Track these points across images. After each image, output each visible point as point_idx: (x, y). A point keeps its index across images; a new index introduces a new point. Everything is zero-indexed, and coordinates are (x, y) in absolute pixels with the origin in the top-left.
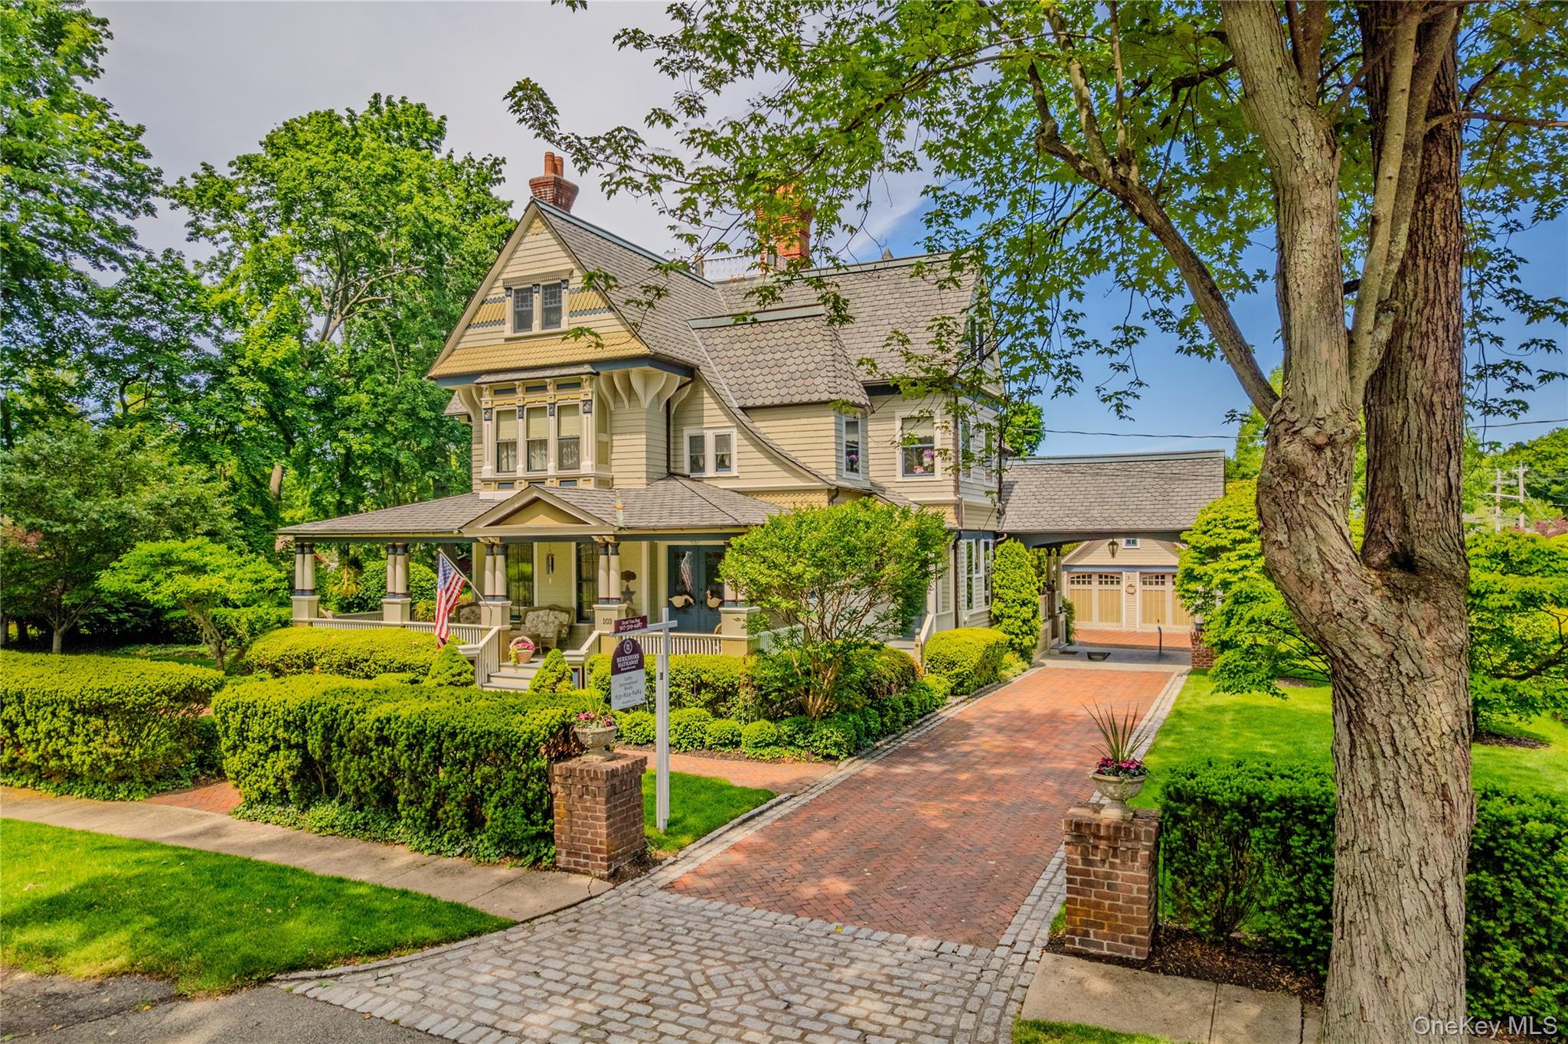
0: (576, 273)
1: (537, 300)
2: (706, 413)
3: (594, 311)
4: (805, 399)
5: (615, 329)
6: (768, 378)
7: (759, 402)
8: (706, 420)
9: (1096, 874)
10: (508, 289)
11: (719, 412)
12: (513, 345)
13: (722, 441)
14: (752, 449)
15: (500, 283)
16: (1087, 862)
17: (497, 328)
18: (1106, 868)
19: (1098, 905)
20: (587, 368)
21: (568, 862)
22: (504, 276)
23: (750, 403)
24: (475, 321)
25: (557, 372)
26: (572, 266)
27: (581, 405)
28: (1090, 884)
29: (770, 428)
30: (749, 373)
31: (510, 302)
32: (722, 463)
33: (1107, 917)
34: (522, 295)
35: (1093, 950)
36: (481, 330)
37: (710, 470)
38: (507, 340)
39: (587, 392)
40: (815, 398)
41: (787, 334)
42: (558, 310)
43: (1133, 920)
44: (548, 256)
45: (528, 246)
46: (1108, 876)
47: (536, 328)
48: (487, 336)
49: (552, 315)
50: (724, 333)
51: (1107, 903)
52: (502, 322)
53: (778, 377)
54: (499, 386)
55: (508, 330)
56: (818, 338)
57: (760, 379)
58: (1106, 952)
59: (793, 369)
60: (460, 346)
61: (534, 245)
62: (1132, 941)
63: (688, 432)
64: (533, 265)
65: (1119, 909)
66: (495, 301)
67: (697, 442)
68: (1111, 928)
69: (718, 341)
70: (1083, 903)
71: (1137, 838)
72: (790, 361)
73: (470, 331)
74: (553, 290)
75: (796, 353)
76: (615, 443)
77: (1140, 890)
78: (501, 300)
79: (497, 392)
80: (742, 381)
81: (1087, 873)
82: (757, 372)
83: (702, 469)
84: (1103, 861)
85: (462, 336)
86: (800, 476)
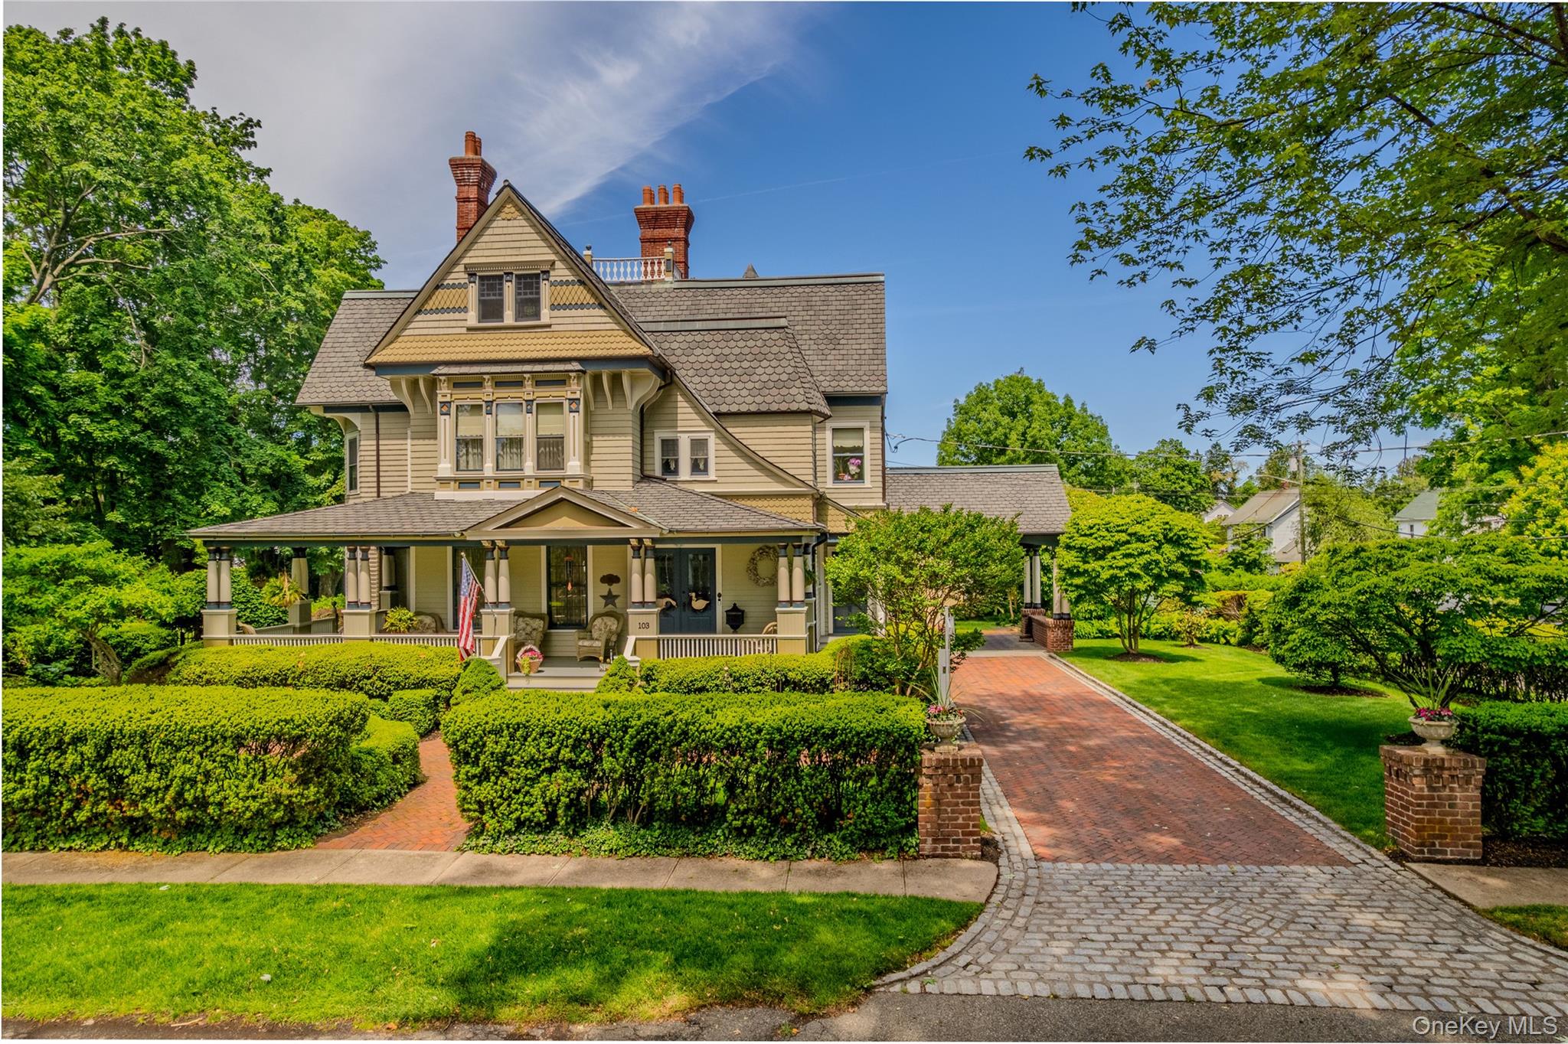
0: (558, 264)
1: (509, 289)
2: (680, 417)
3: (582, 306)
4: (784, 407)
5: (608, 326)
6: (740, 386)
7: (734, 408)
8: (679, 423)
9: (1439, 798)
10: (471, 275)
11: (695, 416)
12: (480, 335)
13: (699, 445)
14: (731, 453)
15: (461, 268)
16: (1431, 788)
17: (457, 316)
18: (1447, 792)
19: (1441, 822)
20: (577, 366)
21: (935, 849)
22: (466, 261)
23: (724, 409)
24: (428, 307)
25: (538, 368)
26: (553, 257)
27: (566, 404)
28: (1435, 806)
29: (749, 434)
30: (716, 379)
31: (473, 290)
32: (699, 466)
33: (1450, 830)
34: (490, 282)
35: (1439, 857)
36: (434, 317)
37: (685, 472)
38: (469, 329)
39: (575, 389)
40: (794, 407)
41: (751, 343)
42: (536, 302)
43: (1470, 830)
44: (523, 244)
45: (497, 231)
46: (1450, 798)
47: (509, 317)
48: (442, 324)
49: (529, 306)
50: (680, 338)
51: (1449, 819)
52: (465, 310)
53: (750, 385)
54: (463, 379)
55: (472, 318)
56: (785, 349)
57: (730, 386)
58: (1449, 857)
59: (765, 378)
60: (407, 332)
61: (505, 231)
62: (1469, 846)
63: (660, 435)
64: (503, 252)
65: (1459, 822)
66: (454, 286)
67: (670, 446)
68: (1453, 837)
69: (675, 345)
70: (1429, 821)
71: (1474, 767)
72: (760, 371)
73: (419, 317)
74: (530, 281)
75: (765, 363)
76: (595, 444)
77: (1474, 806)
78: (464, 286)
79: (457, 385)
80: (710, 386)
81: (1433, 798)
82: (725, 379)
83: (676, 472)
84: (1444, 787)
85: (409, 322)
86: (783, 481)
